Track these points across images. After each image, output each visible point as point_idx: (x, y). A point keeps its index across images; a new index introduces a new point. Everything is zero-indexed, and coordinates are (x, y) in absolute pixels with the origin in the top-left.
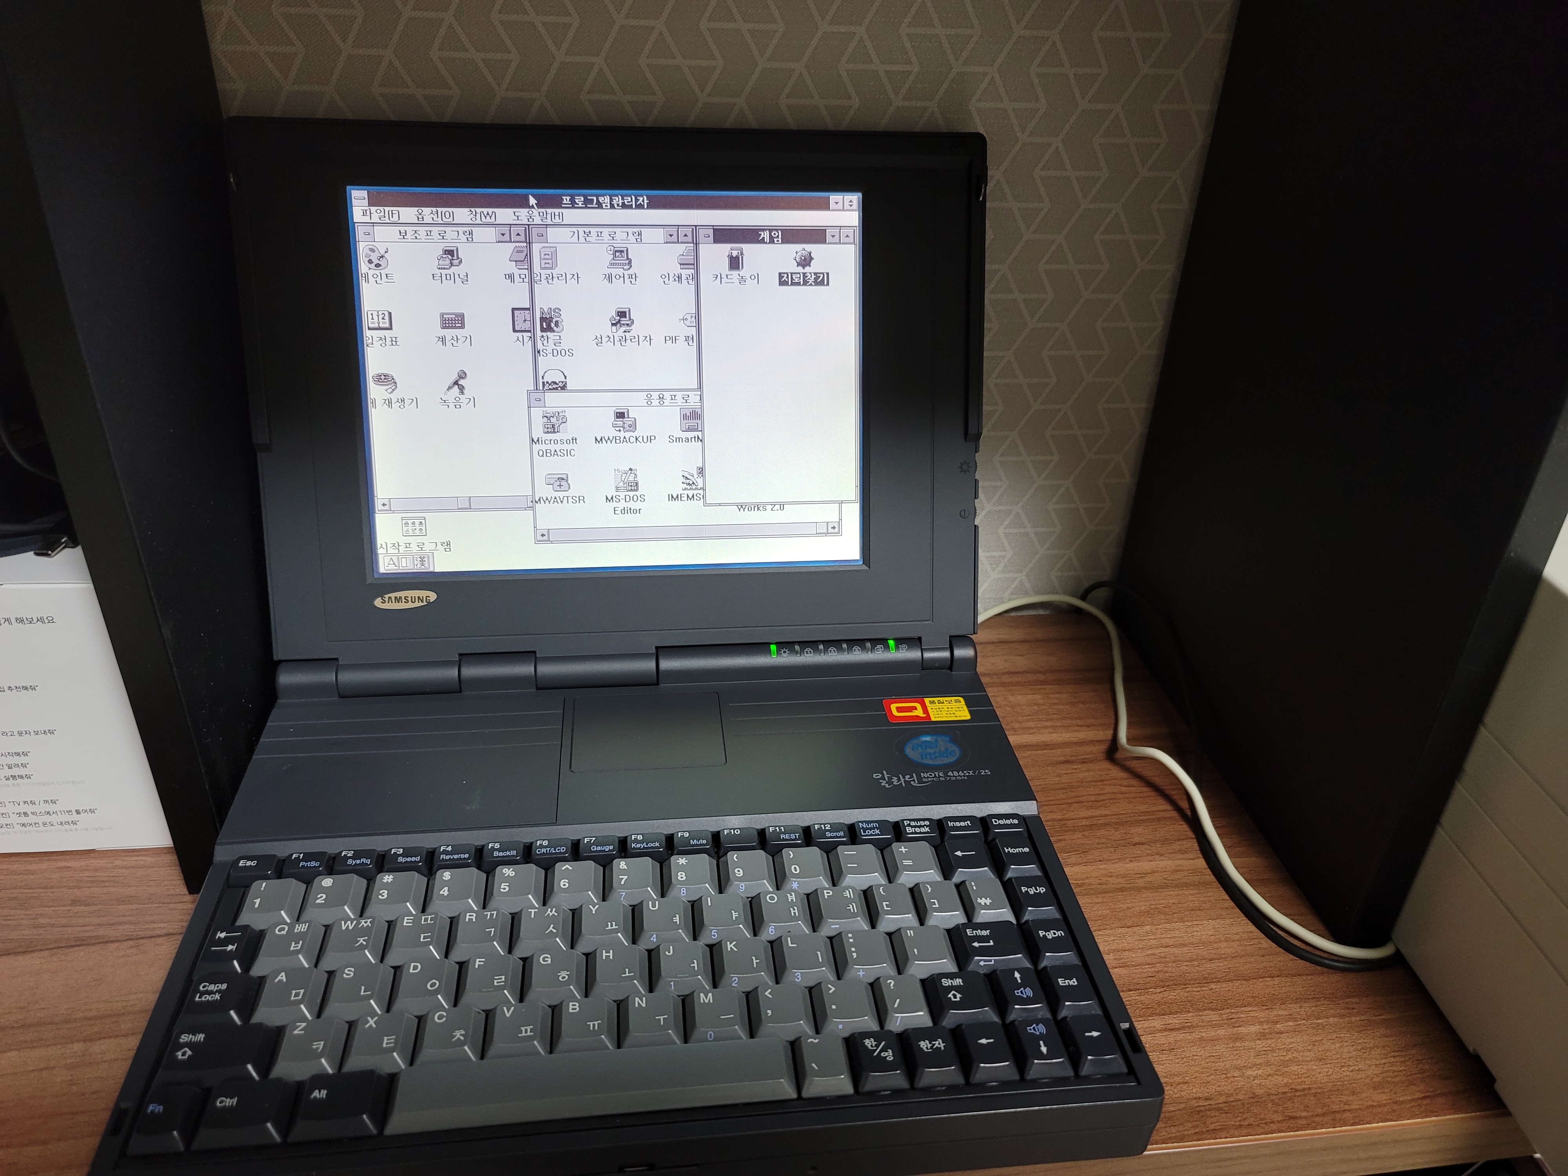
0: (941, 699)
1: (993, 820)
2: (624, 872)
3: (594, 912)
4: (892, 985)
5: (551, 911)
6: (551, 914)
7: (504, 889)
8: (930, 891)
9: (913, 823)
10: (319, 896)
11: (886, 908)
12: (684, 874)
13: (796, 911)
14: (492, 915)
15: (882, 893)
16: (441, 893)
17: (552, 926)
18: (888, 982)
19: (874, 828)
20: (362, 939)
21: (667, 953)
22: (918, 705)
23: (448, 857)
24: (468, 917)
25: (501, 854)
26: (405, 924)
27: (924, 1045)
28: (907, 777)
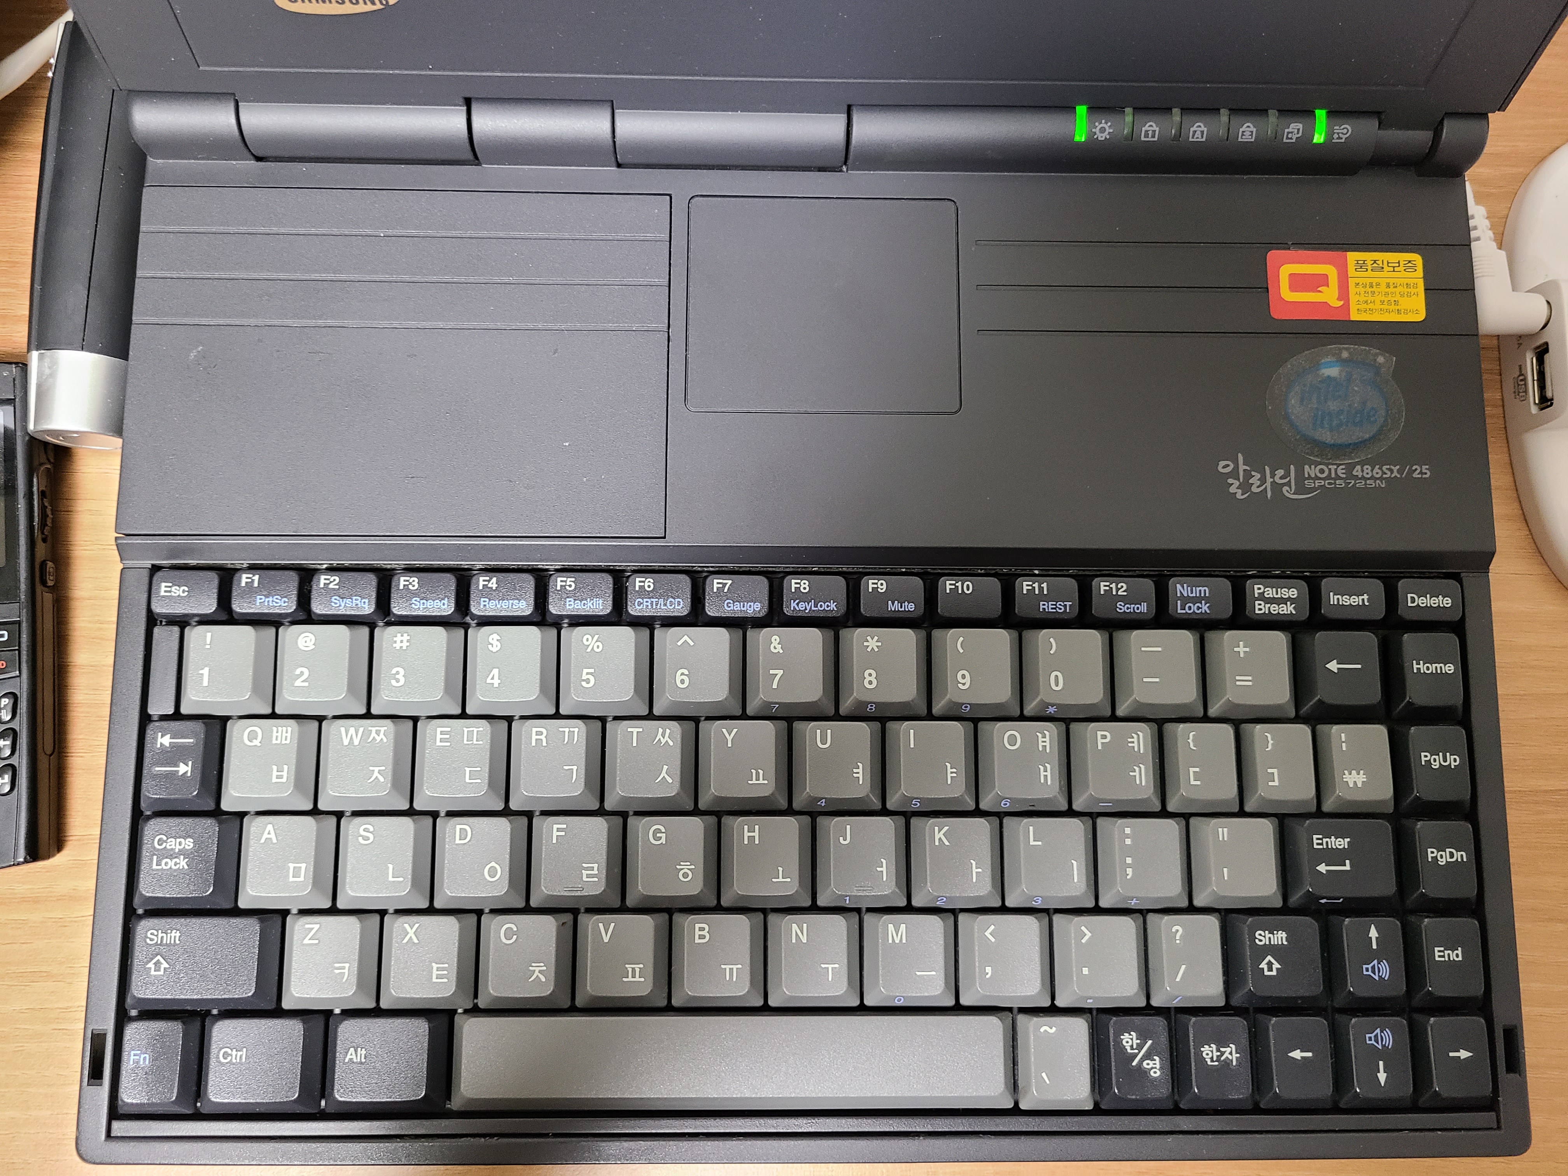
0: (1380, 257)
2: (777, 661)
5: (663, 736)
7: (588, 681)
10: (298, 672)
13: (1048, 774)
16: (489, 681)
19: (1201, 599)
20: (376, 769)
21: (841, 838)
22: (1332, 272)
26: (438, 743)
27: (1208, 1053)
28: (1280, 472)
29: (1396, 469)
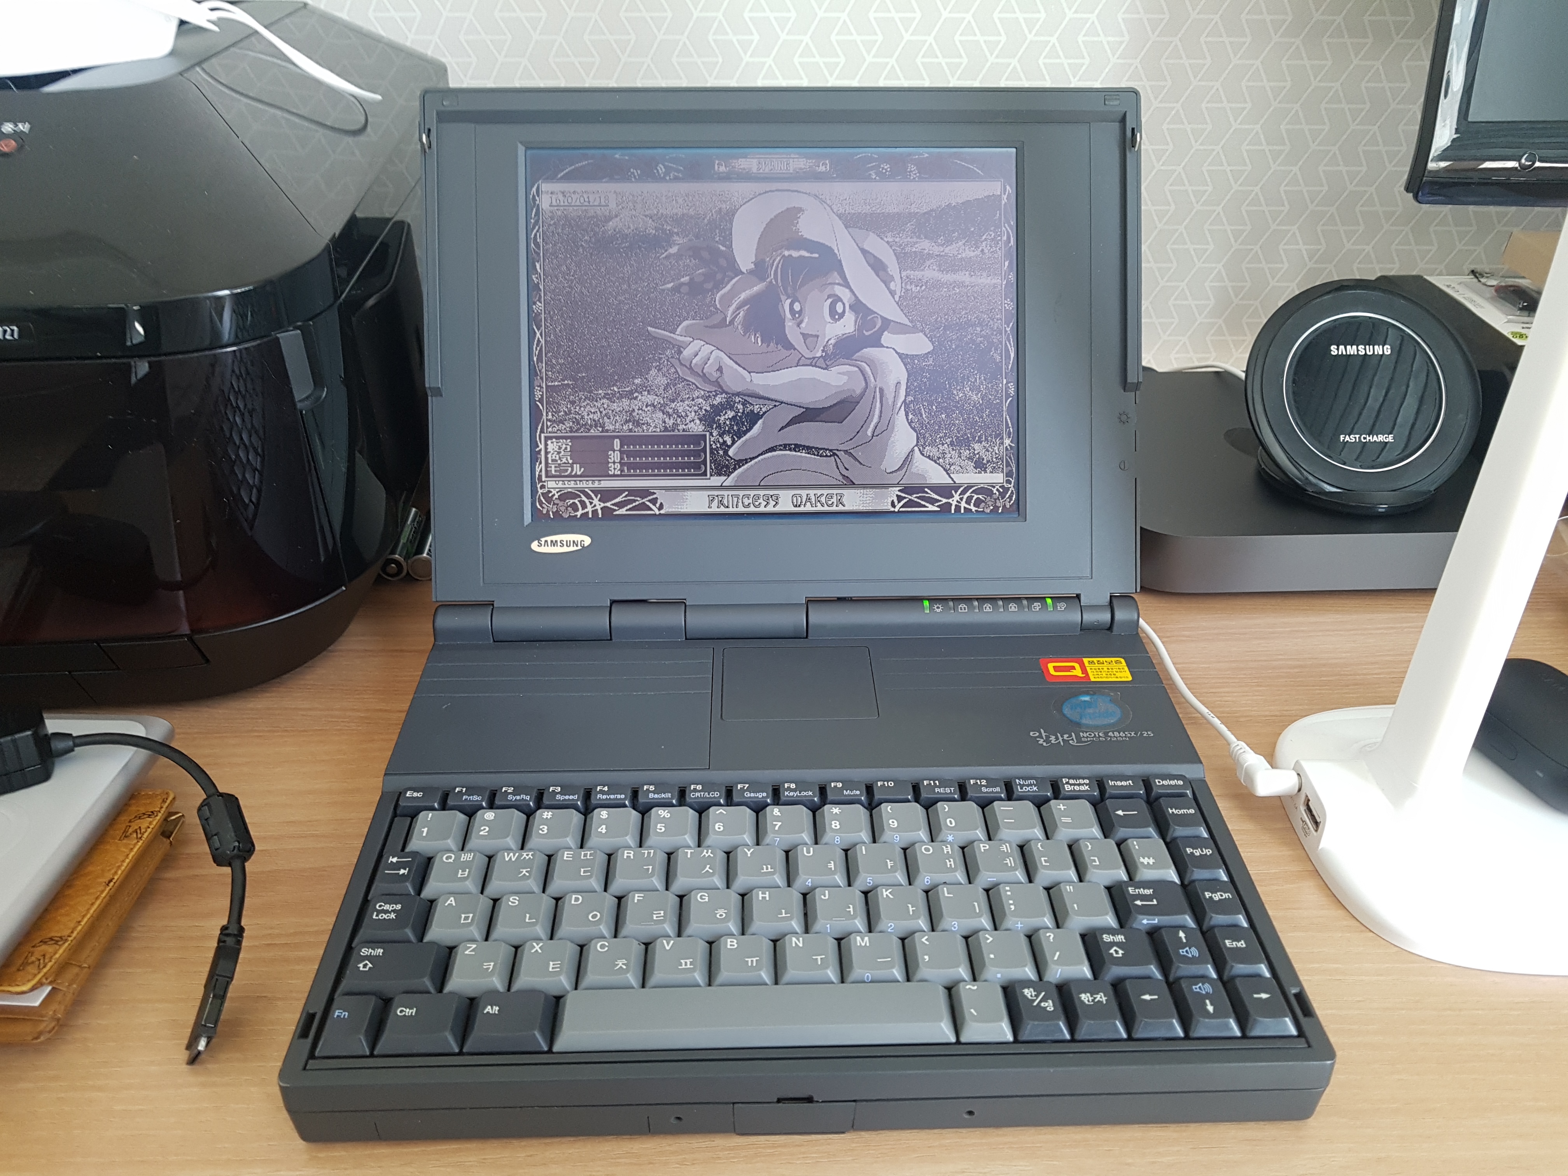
0: (1101, 660)
1: (1157, 781)
2: (777, 819)
3: (749, 855)
4: (1051, 938)
5: (707, 853)
6: (707, 855)
7: (661, 829)
8: (1090, 848)
9: (1071, 781)
10: (482, 828)
11: (1044, 864)
12: (838, 823)
13: (952, 863)
14: (649, 853)
15: (1040, 848)
16: (599, 830)
17: (708, 866)
18: (1048, 935)
19: (1031, 785)
20: (524, 871)
21: (822, 897)
22: (1077, 665)
23: (604, 797)
24: (626, 855)
25: (656, 796)
26: (565, 858)
27: (1085, 998)
28: (1066, 736)
29: (1133, 733)
